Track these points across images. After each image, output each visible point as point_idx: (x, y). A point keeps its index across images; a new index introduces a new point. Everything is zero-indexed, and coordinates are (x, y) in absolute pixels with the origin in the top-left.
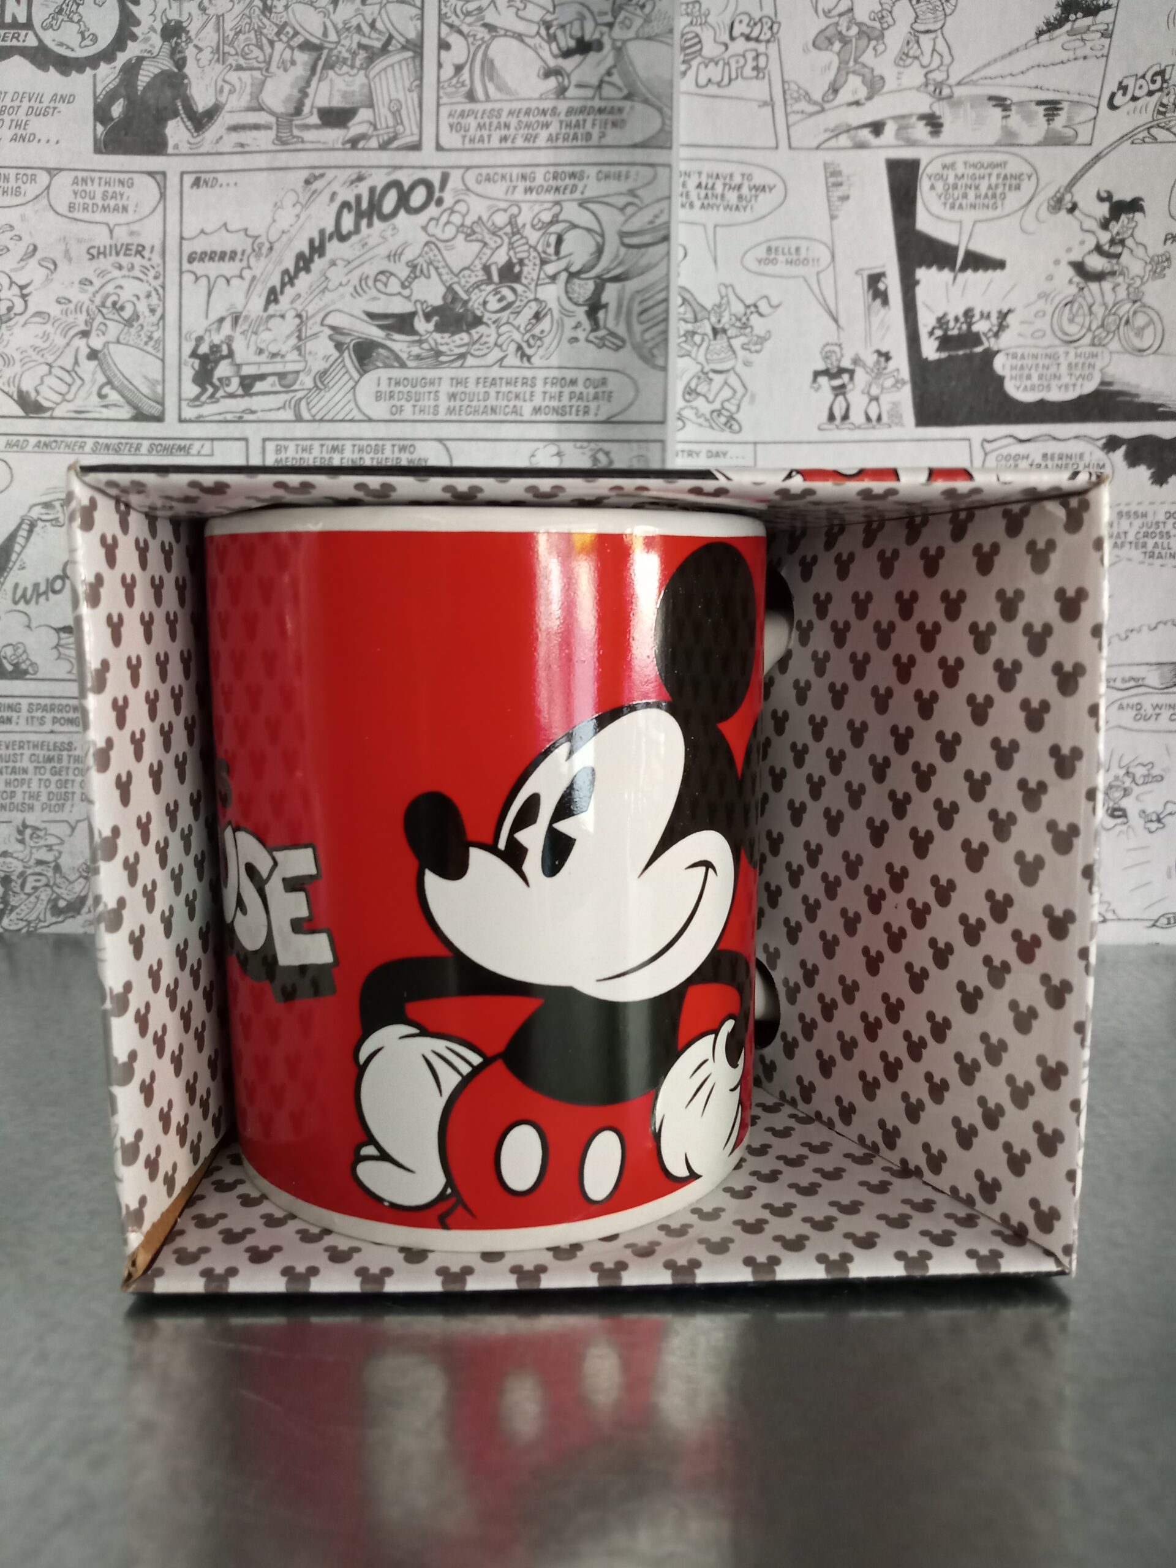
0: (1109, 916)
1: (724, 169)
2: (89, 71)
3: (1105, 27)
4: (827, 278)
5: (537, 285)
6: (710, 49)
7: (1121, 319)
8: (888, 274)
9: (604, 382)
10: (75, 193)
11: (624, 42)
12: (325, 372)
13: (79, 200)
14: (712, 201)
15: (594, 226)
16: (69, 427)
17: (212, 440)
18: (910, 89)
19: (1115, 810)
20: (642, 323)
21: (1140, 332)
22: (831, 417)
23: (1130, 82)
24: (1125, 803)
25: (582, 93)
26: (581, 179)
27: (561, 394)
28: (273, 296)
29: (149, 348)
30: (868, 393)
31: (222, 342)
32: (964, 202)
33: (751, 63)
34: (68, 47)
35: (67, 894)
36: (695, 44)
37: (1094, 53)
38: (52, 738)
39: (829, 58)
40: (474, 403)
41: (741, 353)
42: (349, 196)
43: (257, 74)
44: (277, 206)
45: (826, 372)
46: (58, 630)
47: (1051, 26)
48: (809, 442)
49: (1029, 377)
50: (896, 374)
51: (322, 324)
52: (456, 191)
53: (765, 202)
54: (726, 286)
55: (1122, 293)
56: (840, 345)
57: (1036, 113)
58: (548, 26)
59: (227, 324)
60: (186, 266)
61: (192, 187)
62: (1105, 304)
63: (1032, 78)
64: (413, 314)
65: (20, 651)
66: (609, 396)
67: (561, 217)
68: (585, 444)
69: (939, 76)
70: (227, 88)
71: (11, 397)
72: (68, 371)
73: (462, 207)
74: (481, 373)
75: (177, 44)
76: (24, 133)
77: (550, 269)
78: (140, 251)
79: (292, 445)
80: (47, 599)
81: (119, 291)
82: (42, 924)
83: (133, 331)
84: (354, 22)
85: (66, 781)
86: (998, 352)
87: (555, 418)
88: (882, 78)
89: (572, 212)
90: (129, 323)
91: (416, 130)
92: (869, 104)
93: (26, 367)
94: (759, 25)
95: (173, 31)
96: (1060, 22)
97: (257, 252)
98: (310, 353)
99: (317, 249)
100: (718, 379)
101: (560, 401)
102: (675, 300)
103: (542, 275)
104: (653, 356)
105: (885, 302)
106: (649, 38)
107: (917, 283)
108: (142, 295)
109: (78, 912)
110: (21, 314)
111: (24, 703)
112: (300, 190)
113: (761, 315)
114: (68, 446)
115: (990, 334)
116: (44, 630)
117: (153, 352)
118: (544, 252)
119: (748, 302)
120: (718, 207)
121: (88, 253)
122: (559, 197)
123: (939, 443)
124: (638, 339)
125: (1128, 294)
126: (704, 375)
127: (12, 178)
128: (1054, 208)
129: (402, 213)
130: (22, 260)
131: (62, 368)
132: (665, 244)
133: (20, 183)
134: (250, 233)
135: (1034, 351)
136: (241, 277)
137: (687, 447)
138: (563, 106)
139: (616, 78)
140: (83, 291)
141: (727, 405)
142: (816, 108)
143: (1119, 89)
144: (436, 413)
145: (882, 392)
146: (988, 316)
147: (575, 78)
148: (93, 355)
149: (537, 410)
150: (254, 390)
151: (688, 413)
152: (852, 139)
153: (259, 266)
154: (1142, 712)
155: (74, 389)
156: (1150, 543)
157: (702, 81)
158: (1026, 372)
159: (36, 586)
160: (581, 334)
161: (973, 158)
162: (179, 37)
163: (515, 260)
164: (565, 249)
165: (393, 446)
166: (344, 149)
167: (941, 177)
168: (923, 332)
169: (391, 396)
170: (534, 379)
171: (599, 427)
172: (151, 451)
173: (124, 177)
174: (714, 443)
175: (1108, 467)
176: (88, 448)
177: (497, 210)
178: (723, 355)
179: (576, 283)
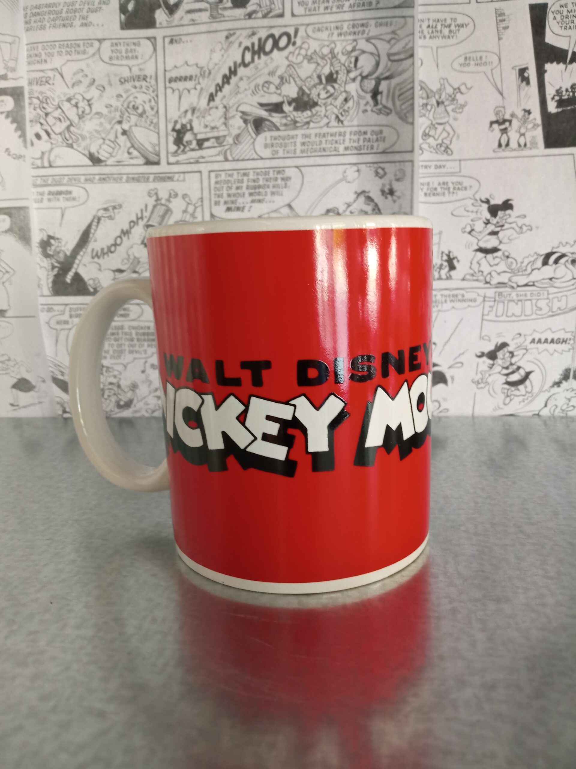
1: (441, 16)
4: (497, 72)
5: (345, 84)
8: (530, 68)
9: (381, 132)
10: (112, 51)
12: (239, 135)
13: (115, 55)
14: (435, 34)
15: (374, 50)
16: (114, 170)
17: (184, 173)
20: (400, 100)
22: (500, 145)
26: (367, 26)
27: (359, 140)
28: (212, 98)
29: (152, 128)
30: (519, 132)
31: (187, 123)
32: (572, 25)
35: (124, 398)
40: (315, 147)
41: (452, 114)
42: (248, 43)
44: (212, 51)
45: (497, 122)
46: (114, 271)
48: (488, 159)
50: (534, 121)
51: (237, 110)
52: (302, 37)
53: (463, 33)
54: (443, 79)
56: (504, 107)
59: (189, 114)
61: (169, 44)
64: (282, 103)
65: (96, 282)
66: (384, 139)
67: (357, 48)
68: (371, 165)
71: (86, 156)
72: (112, 142)
73: (305, 46)
74: (318, 131)
76: (86, 22)
77: (352, 75)
78: (145, 78)
79: (223, 174)
80: (108, 256)
81: (136, 100)
82: (113, 413)
83: (143, 119)
85: (121, 344)
87: (356, 152)
89: (363, 44)
90: (141, 115)
91: (281, 6)
93: (92, 140)
97: (203, 75)
98: (231, 126)
99: (233, 72)
100: (440, 128)
101: (358, 142)
102: (417, 88)
103: (348, 78)
104: (406, 117)
105: (528, 83)
107: (545, 71)
109: (130, 407)
110: (89, 114)
112: (223, 42)
113: (462, 93)
114: (114, 179)
116: (107, 271)
117: (154, 130)
118: (349, 66)
119: (456, 86)
120: (438, 37)
121: (120, 81)
122: (355, 37)
123: (558, 157)
124: (398, 109)
126: (433, 126)
127: (82, 46)
129: (275, 51)
130: (88, 87)
131: (110, 140)
133: (85, 48)
134: (199, 65)
136: (195, 89)
137: (424, 164)
140: (118, 101)
141: (445, 141)
144: (295, 153)
145: (526, 131)
148: (124, 133)
149: (346, 149)
150: (204, 146)
151: (425, 146)
153: (204, 82)
155: (116, 150)
159: (102, 249)
160: (369, 108)
163: (333, 71)
164: (359, 64)
165: (274, 171)
166: (245, 19)
167: (559, 12)
168: (549, 97)
169: (272, 145)
170: (345, 132)
171: (378, 155)
172: (155, 180)
173: (135, 41)
174: (438, 161)
176: (124, 180)
177: (324, 46)
178: (442, 115)
179: (366, 81)
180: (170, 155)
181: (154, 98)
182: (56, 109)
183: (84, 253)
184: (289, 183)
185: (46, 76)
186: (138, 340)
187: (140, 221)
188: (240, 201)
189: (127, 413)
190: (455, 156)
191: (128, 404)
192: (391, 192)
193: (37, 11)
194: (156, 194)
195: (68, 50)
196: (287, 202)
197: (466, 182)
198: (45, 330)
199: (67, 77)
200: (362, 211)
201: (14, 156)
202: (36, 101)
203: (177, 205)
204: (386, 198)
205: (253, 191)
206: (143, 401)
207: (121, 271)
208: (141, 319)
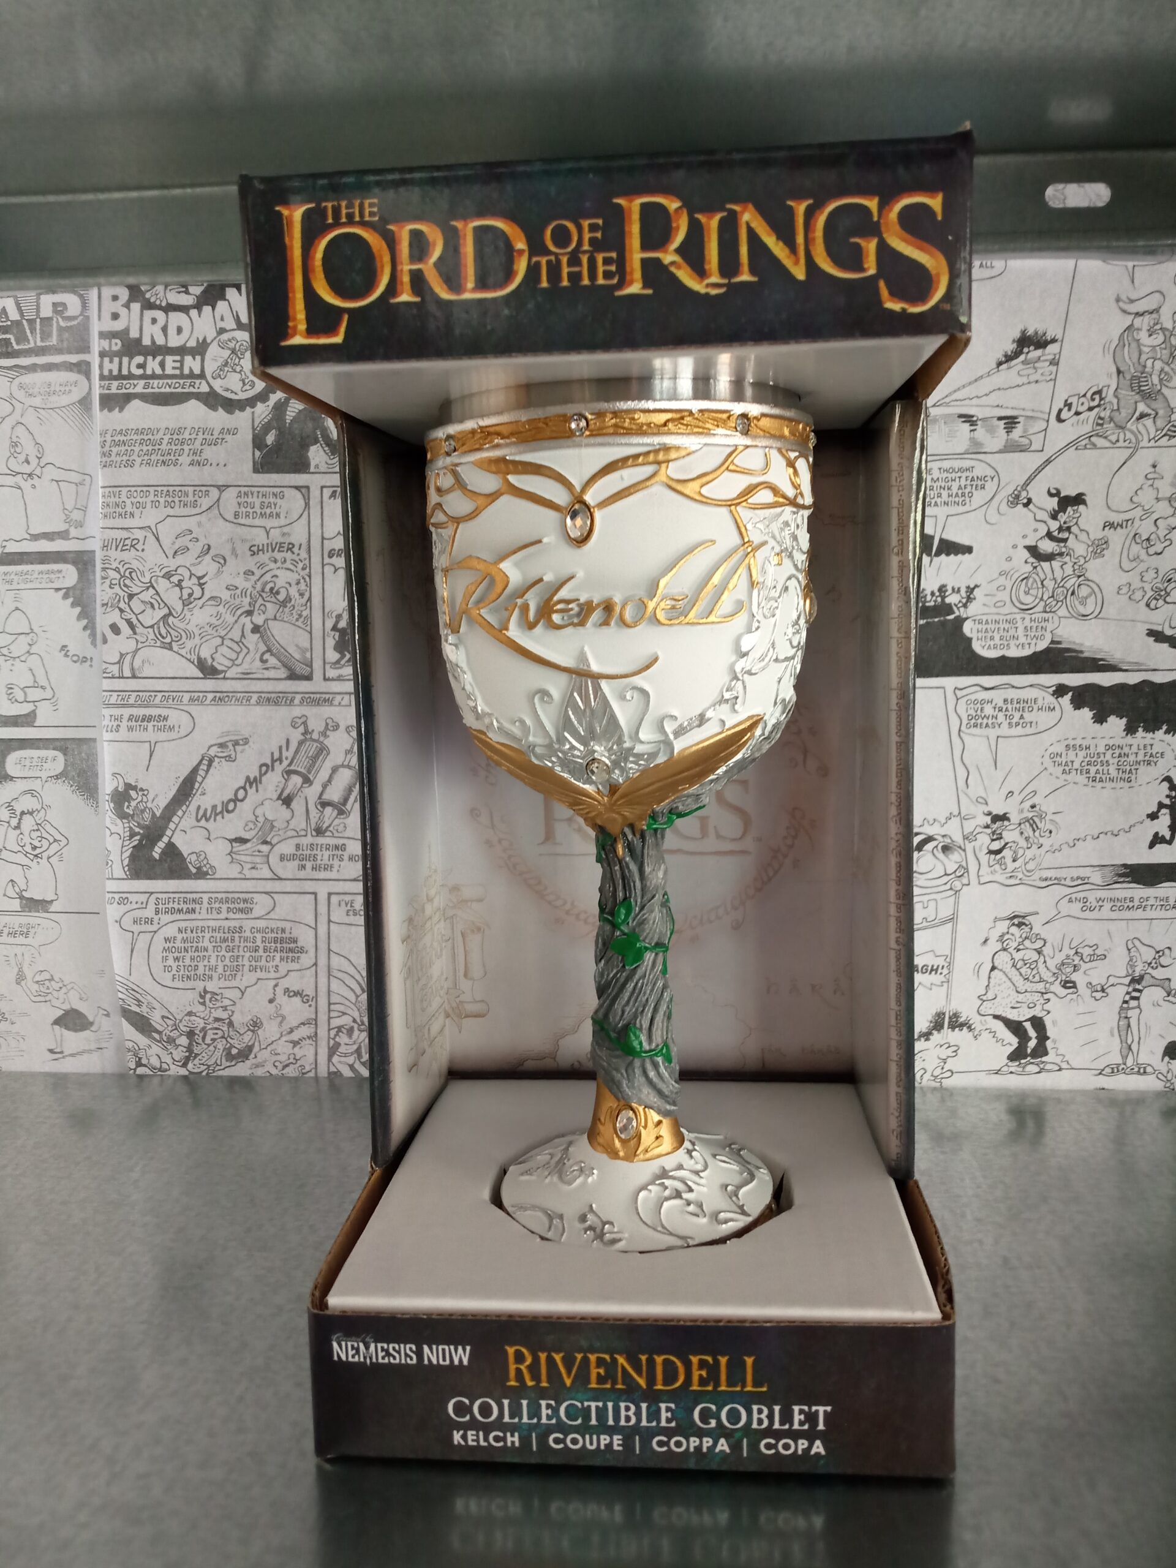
0: (1064, 1065)
2: (248, 410)
3: (1052, 357)
7: (1068, 591)
10: (239, 504)
13: (242, 509)
16: (238, 686)
17: (350, 694)
19: (1067, 982)
21: (1083, 602)
23: (1074, 400)
24: (1074, 977)
32: (939, 500)
34: (232, 392)
35: (238, 1044)
37: (1044, 378)
38: (226, 924)
46: (231, 841)
47: (1009, 358)
49: (992, 638)
55: (1069, 570)
57: (998, 426)
60: (327, 560)
61: (330, 498)
62: (1054, 579)
63: (993, 399)
65: (202, 857)
71: (193, 663)
72: (236, 642)
76: (199, 458)
78: (290, 548)
80: (223, 818)
81: (274, 579)
82: (218, 1068)
83: (287, 610)
85: (238, 957)
86: (967, 618)
90: (283, 604)
93: (204, 639)
96: (1016, 354)
109: (247, 1059)
110: (199, 598)
111: (205, 897)
114: (238, 699)
115: (960, 605)
116: (220, 841)
117: (303, 626)
121: (250, 550)
123: (920, 691)
125: (1074, 571)
127: (191, 494)
128: (1012, 503)
130: (199, 557)
131: (232, 640)
133: (197, 497)
135: (997, 617)
140: (247, 580)
143: (1065, 406)
146: (959, 591)
148: (256, 629)
154: (1088, 904)
155: (241, 656)
156: (1093, 770)
158: (990, 634)
159: (214, 807)
161: (946, 464)
172: (302, 703)
173: (278, 490)
175: (1057, 707)
176: (253, 701)
180: (328, 666)
181: (303, 578)
182: (148, 588)
183: (184, 813)
185: (133, 537)
186: (265, 951)
187: (277, 764)
189: (241, 1070)
191: (245, 1054)
193: (122, 438)
194: (305, 723)
195: (170, 500)
198: (114, 931)
199: (166, 542)
201: (75, 658)
202: (112, 574)
203: (338, 743)
206: (269, 1048)
207: (242, 841)
208: (272, 916)
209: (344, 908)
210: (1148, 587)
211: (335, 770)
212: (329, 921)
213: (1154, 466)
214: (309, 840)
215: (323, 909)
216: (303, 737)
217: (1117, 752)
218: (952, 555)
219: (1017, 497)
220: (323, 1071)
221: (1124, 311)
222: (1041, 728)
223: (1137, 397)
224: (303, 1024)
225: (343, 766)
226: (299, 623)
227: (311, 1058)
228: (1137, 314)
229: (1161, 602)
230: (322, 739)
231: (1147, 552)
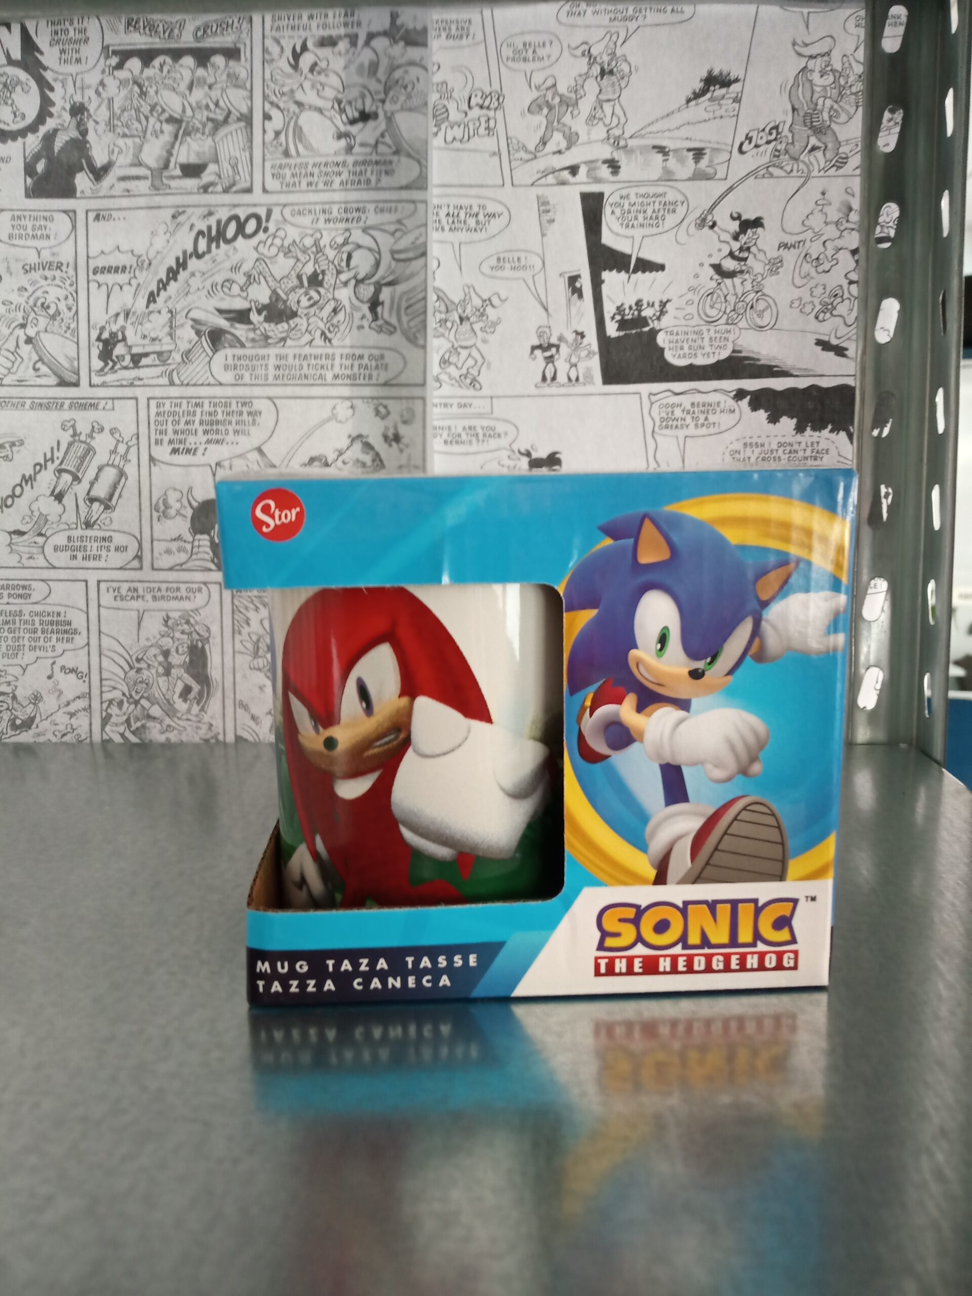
1: (465, 202)
2: (20, 140)
3: (734, 95)
4: (540, 279)
5: (334, 289)
6: (454, 116)
7: (747, 305)
8: (583, 275)
9: (382, 357)
10: (13, 227)
11: (393, 113)
12: (190, 351)
13: (16, 232)
14: (457, 225)
15: (373, 245)
16: (14, 392)
17: (113, 399)
18: (596, 141)
20: (407, 315)
21: (761, 314)
22: (544, 379)
23: (754, 134)
25: (364, 150)
26: (364, 212)
27: (352, 366)
28: (152, 298)
30: (569, 361)
31: (118, 330)
32: (635, 223)
33: (483, 125)
35: (22, 715)
36: (443, 113)
37: (728, 114)
38: (8, 608)
39: (540, 120)
40: (293, 372)
41: (479, 333)
42: (202, 226)
43: (137, 140)
44: (153, 234)
45: (540, 347)
46: (10, 533)
47: (697, 96)
48: (529, 396)
49: (682, 348)
50: (589, 347)
51: (186, 318)
52: (277, 222)
53: (495, 225)
54: (469, 288)
55: (748, 286)
57: (687, 157)
58: (339, 102)
59: (121, 317)
60: (91, 276)
61: (94, 220)
62: (736, 294)
63: (684, 132)
64: (250, 310)
66: (386, 367)
67: (350, 240)
68: (371, 401)
69: (617, 132)
70: (116, 150)
72: (12, 352)
73: (281, 233)
74: (297, 351)
75: (81, 119)
77: (343, 277)
78: (59, 266)
79: (168, 402)
80: (2, 512)
81: (46, 295)
82: (5, 736)
83: (56, 323)
84: (204, 103)
85: (19, 637)
86: (660, 330)
87: (348, 382)
88: (577, 134)
89: (357, 236)
90: (53, 317)
91: (248, 178)
92: (568, 153)
94: (489, 98)
95: (78, 110)
96: (703, 92)
97: (140, 266)
98: (179, 338)
99: (182, 264)
100: (464, 353)
101: (352, 369)
102: (432, 297)
103: (338, 282)
104: (416, 338)
105: (581, 296)
106: (410, 110)
107: (603, 282)
108: (62, 299)
109: (30, 728)
112: (168, 222)
113: (493, 306)
114: (13, 405)
115: (654, 318)
117: (71, 338)
118: (339, 265)
119: (485, 297)
120: (462, 229)
121: (23, 268)
123: (619, 396)
124: (405, 325)
126: (454, 350)
128: (699, 225)
129: (240, 237)
131: (9, 351)
132: (423, 258)
134: (135, 252)
135: (686, 329)
136: (130, 284)
137: (443, 401)
138: (350, 160)
139: (387, 139)
140: (20, 296)
141: (471, 371)
142: (530, 156)
143: (746, 139)
144: (267, 378)
145: (579, 360)
146: (653, 305)
147: (358, 140)
148: (29, 340)
149: (336, 377)
150: (142, 363)
151: (443, 377)
152: (556, 178)
153: (142, 276)
155: (16, 365)
157: (449, 139)
158: (680, 344)
160: (366, 323)
161: (642, 190)
162: (83, 114)
163: (319, 271)
164: (353, 263)
165: (237, 403)
166: (199, 193)
167: (618, 205)
168: (607, 317)
169: (235, 368)
170: (333, 355)
171: (379, 388)
172: (70, 408)
173: (47, 214)
174: (462, 397)
175: (737, 411)
176: (27, 406)
177: (306, 235)
178: (467, 335)
179: (362, 287)
181: (71, 294)
184: (258, 419)
186: (43, 632)
187: (49, 463)
188: (191, 440)
189: (25, 737)
190: (485, 391)
191: (28, 724)
192: (397, 438)
194: (73, 426)
196: (256, 445)
197: (500, 427)
200: (358, 461)
203: (103, 444)
204: (390, 445)
205: (209, 428)
206: (49, 719)
207: (20, 533)
208: (48, 601)
209: (112, 594)
210: (817, 301)
211: (100, 469)
212: (99, 606)
213: (823, 194)
214: (79, 532)
215: (93, 594)
216: (71, 439)
217: (788, 448)
218: (647, 273)
219: (704, 220)
220: (97, 737)
221: (799, 54)
222: (723, 428)
223: (810, 132)
224: (79, 697)
225: (108, 465)
226: (68, 335)
227: (86, 727)
228: (811, 57)
229: (828, 315)
230: (88, 440)
231: (817, 271)
